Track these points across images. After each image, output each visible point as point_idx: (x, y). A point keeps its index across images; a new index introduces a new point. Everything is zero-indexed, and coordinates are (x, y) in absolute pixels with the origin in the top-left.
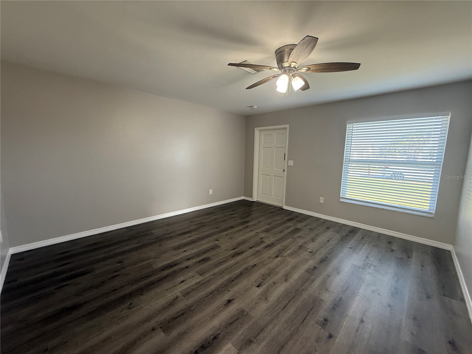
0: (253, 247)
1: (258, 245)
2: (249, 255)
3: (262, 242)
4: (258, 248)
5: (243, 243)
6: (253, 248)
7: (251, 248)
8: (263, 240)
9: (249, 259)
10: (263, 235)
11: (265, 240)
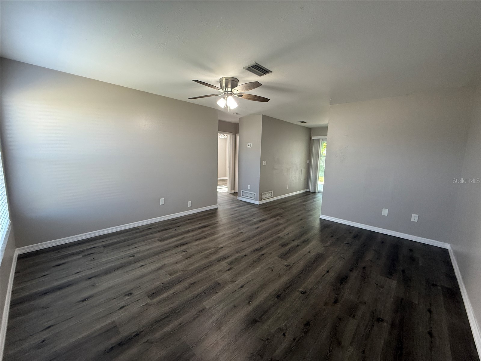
0: (243, 257)
1: (237, 259)
2: (247, 248)
3: (231, 263)
4: (237, 255)
5: (254, 262)
6: (243, 255)
7: (245, 256)
8: (229, 267)
9: (247, 246)
10: (227, 276)
11: (227, 267)
